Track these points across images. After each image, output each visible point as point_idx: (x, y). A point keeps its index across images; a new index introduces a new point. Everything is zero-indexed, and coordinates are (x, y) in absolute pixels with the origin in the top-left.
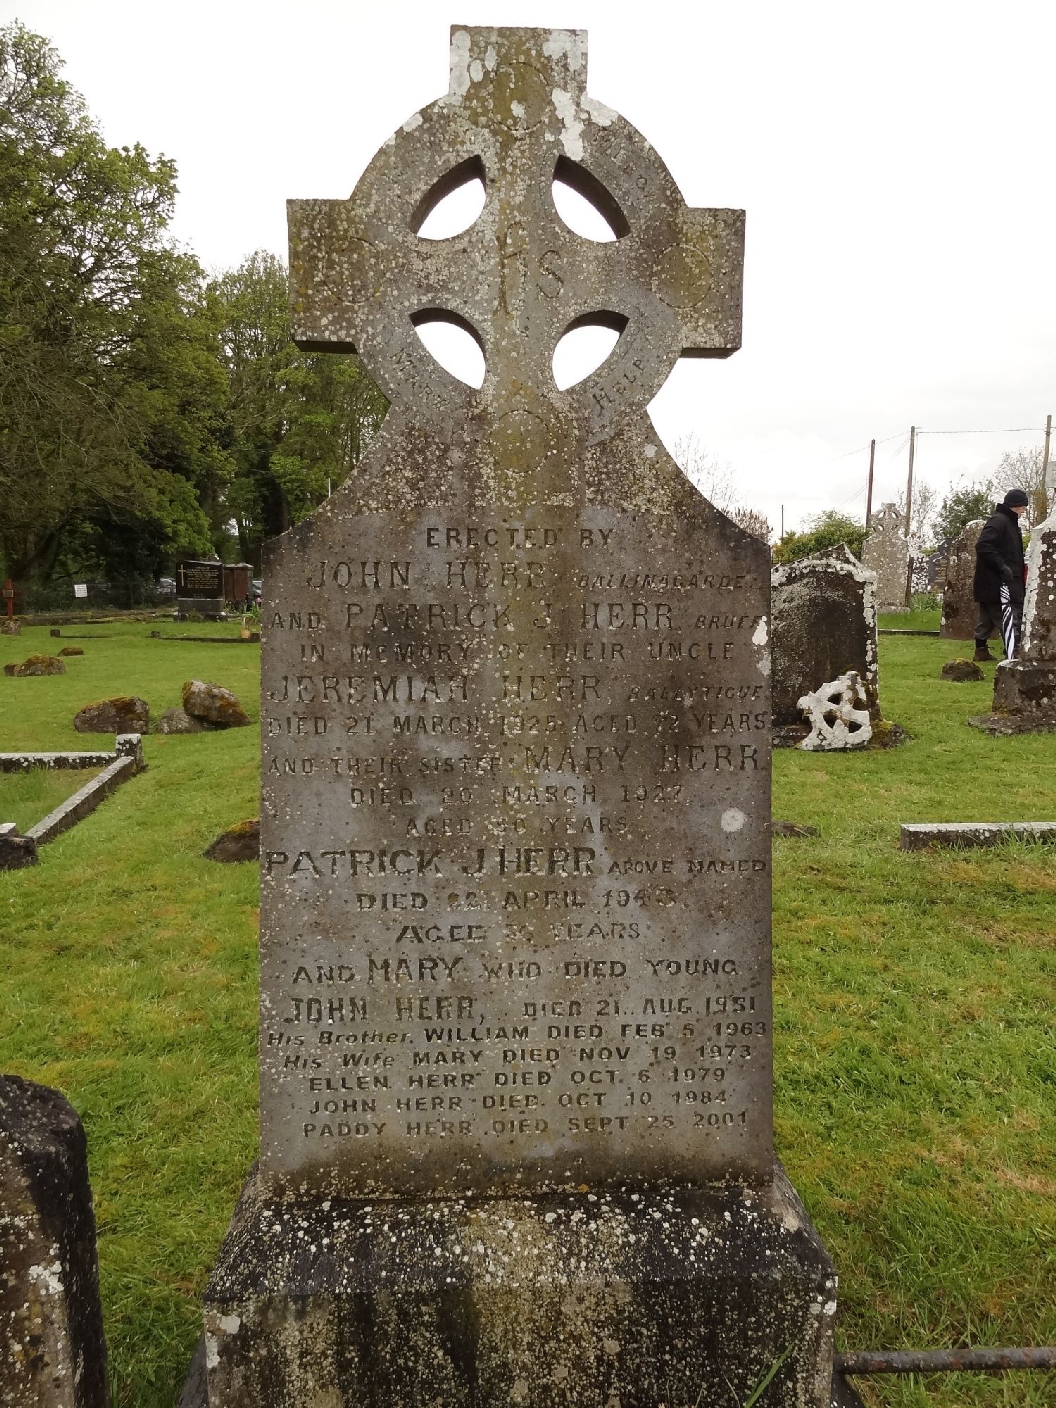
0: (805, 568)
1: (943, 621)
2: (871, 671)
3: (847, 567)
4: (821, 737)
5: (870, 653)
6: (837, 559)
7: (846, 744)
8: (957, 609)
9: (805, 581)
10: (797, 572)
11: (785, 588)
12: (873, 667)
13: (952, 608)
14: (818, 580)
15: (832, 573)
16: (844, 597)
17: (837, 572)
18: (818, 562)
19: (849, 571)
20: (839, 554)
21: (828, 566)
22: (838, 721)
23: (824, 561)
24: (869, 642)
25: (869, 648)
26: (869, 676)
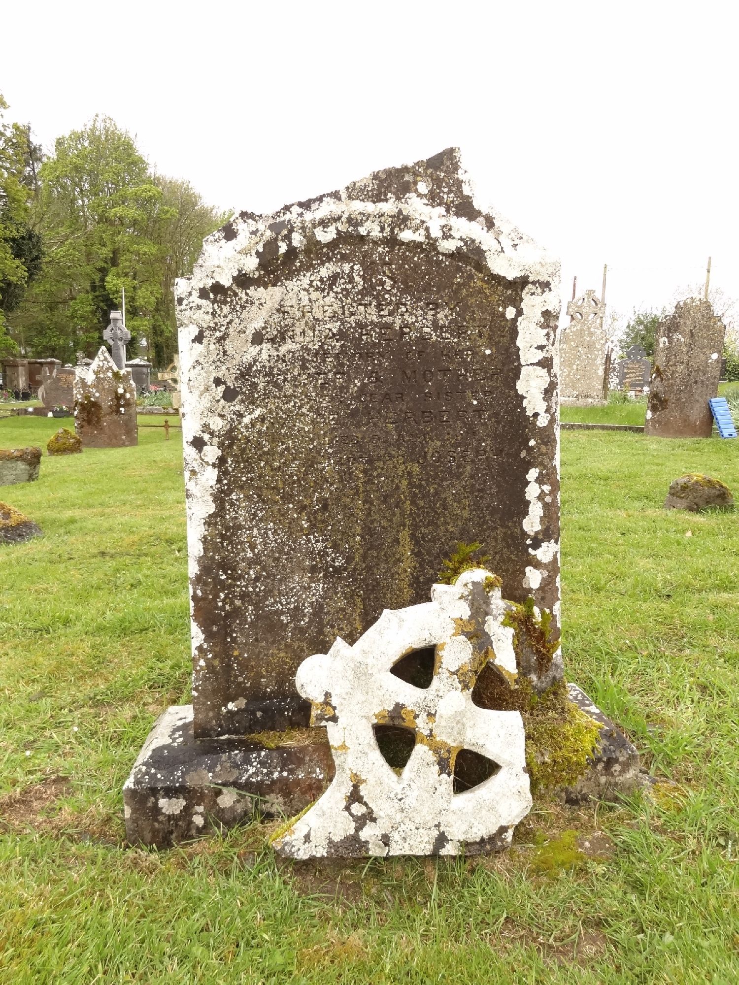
0: (324, 223)
1: (649, 415)
2: (537, 565)
3: (463, 228)
4: (358, 809)
5: (536, 511)
6: (434, 199)
7: (442, 840)
8: (666, 401)
9: (325, 271)
10: (297, 240)
11: (257, 293)
12: (545, 553)
13: (660, 400)
14: (370, 269)
15: (415, 246)
16: (458, 329)
17: (432, 244)
18: (370, 207)
19: (470, 242)
20: (437, 182)
21: (401, 220)
22: (421, 753)
23: (389, 207)
24: (533, 474)
25: (532, 491)
26: (534, 578)
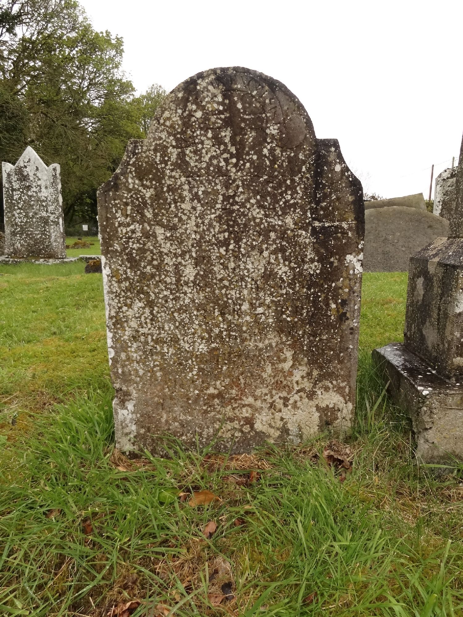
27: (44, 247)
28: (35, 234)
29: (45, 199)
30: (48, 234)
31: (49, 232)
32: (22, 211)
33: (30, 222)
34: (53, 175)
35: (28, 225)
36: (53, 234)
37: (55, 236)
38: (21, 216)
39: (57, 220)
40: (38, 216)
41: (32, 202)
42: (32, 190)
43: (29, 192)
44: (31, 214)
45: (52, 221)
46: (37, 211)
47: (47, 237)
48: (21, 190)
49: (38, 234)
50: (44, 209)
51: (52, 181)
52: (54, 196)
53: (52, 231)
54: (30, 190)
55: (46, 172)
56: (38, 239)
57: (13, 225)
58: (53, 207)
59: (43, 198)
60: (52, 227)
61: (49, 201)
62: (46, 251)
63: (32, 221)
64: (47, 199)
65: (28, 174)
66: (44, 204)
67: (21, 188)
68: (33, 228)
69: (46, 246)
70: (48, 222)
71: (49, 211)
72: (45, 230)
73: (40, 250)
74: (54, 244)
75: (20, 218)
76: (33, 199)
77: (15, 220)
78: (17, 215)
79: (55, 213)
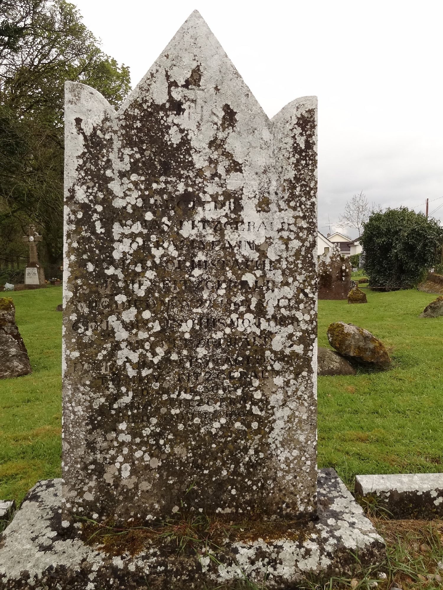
27: (235, 473)
28: (203, 416)
29: (255, 256)
30: (256, 410)
31: (264, 403)
32: (147, 315)
33: (180, 363)
34: (296, 149)
35: (170, 379)
36: (279, 413)
37: (290, 420)
38: (143, 335)
39: (299, 349)
40: (219, 335)
41: (197, 272)
42: (200, 214)
43: (187, 225)
44: (186, 327)
45: (280, 357)
46: (215, 314)
47: (255, 425)
48: (149, 216)
49: (216, 416)
50: (247, 302)
51: (291, 174)
52: (295, 244)
53: (276, 399)
54: (189, 214)
55: (266, 135)
56: (214, 437)
57: (104, 378)
58: (289, 292)
59: (246, 251)
60: (279, 381)
61: (275, 265)
62: (243, 489)
63: (191, 358)
64: (263, 255)
65: (185, 141)
66: (249, 278)
67: (147, 207)
68: (193, 391)
69: (249, 465)
70: (262, 360)
71: (271, 311)
72: (247, 397)
73: (221, 485)
74: (283, 455)
75: (134, 346)
76: (201, 257)
77: (112, 355)
78: (122, 334)
79: (294, 320)
